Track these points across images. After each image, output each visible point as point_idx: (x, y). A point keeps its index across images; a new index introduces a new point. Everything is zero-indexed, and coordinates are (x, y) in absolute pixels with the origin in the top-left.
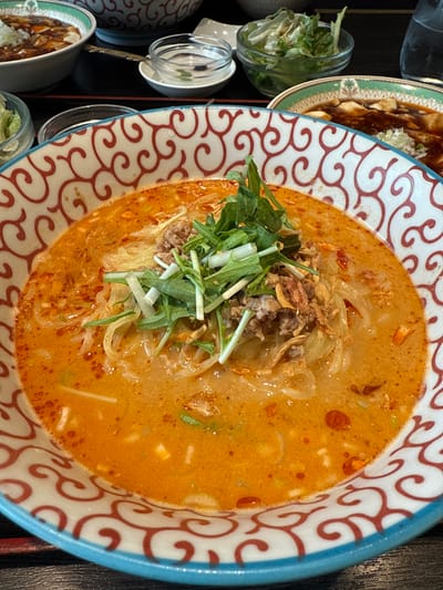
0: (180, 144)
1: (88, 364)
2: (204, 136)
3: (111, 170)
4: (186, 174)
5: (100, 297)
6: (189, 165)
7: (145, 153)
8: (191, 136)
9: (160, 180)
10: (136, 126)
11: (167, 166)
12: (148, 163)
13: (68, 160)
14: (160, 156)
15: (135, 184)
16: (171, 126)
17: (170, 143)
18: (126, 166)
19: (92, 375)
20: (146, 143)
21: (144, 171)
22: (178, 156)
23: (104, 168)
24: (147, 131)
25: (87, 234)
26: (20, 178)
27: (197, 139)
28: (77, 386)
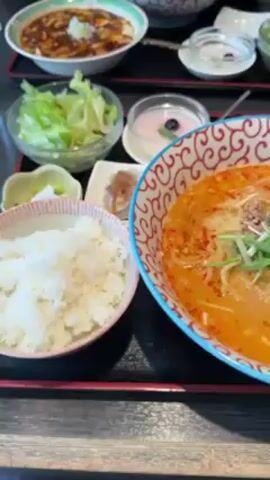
0: (247, 141)
1: (211, 289)
2: (264, 136)
3: (202, 160)
4: (247, 161)
5: (209, 248)
6: (251, 155)
7: (224, 148)
8: (255, 136)
9: (230, 165)
10: (221, 131)
11: (237, 155)
12: (225, 154)
13: (181, 155)
14: (233, 150)
15: (214, 168)
16: (243, 130)
17: (241, 141)
18: (211, 157)
19: (215, 295)
20: (226, 142)
21: (221, 159)
22: (244, 150)
23: (199, 159)
24: (228, 133)
25: (188, 204)
26: (159, 170)
27: (259, 138)
28: (208, 301)
